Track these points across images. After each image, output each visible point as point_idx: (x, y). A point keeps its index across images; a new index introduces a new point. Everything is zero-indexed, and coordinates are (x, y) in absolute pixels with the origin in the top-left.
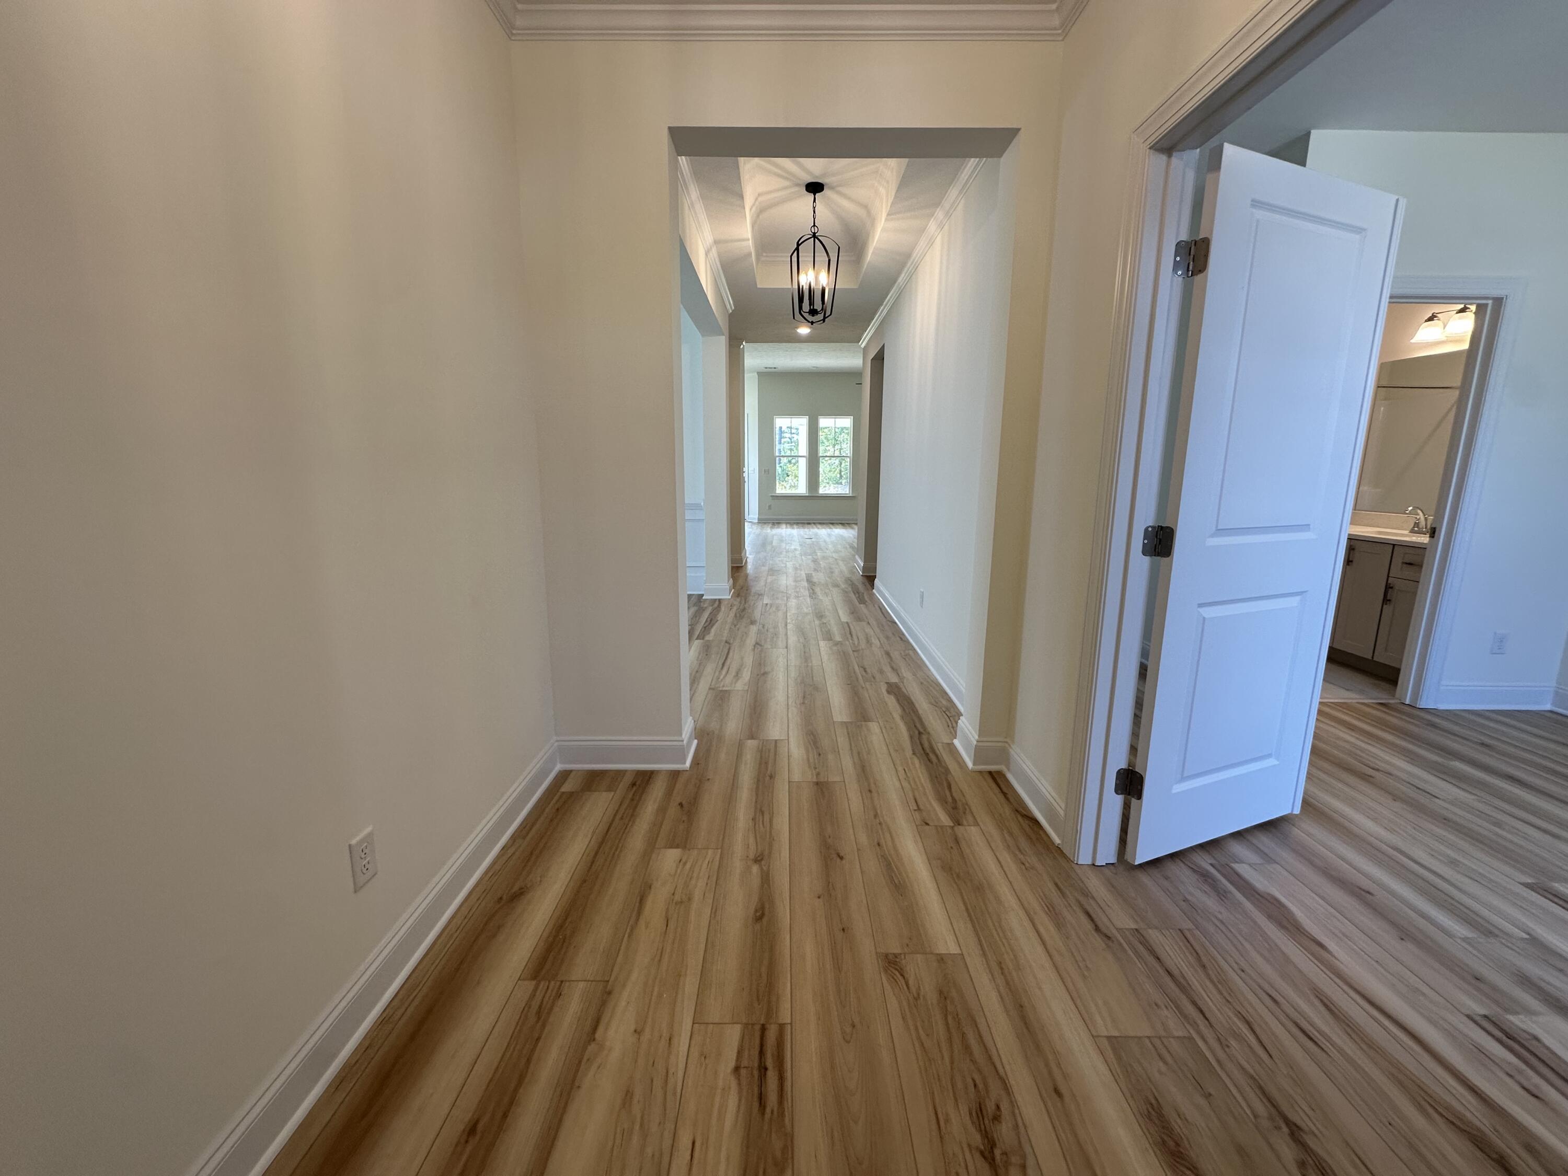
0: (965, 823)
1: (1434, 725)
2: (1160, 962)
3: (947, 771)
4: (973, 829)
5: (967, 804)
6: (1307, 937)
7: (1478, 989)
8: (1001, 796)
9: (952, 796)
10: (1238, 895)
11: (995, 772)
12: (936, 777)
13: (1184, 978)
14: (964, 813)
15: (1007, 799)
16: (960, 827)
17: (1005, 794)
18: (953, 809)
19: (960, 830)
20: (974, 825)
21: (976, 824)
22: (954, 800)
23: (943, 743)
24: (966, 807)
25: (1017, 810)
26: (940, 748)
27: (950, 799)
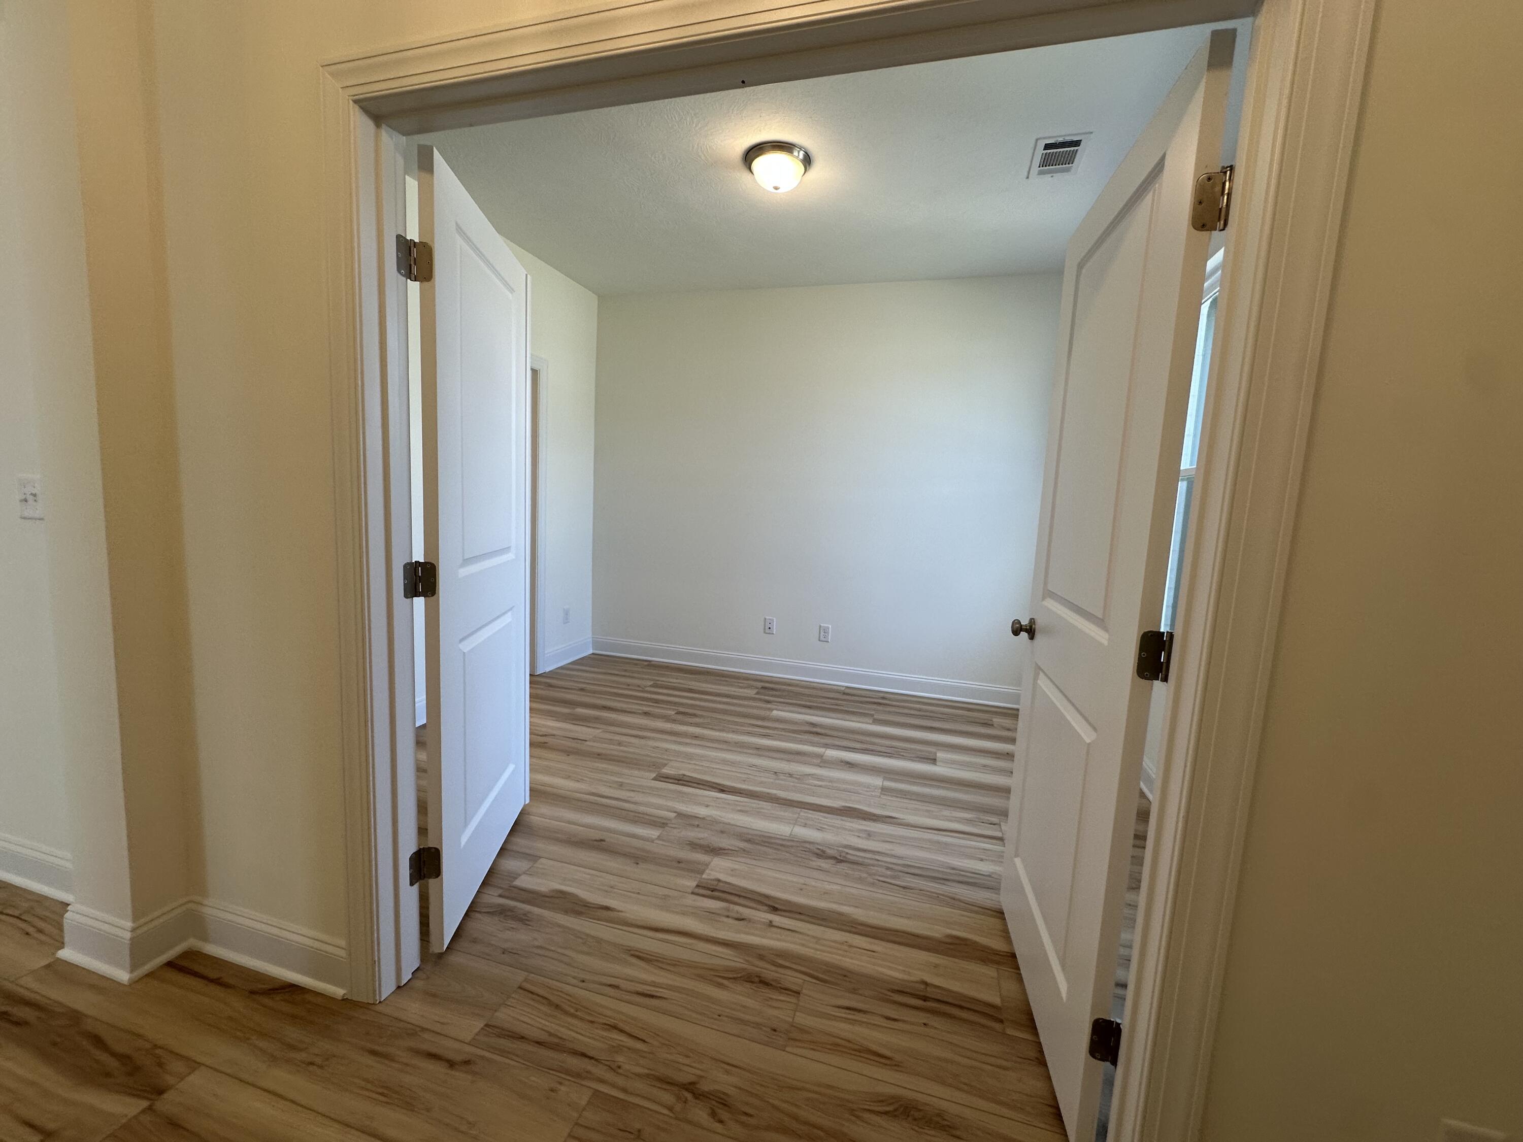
0: (170, 1080)
1: (550, 686)
2: (527, 1039)
3: (75, 1017)
4: (196, 1079)
5: (156, 1046)
6: (594, 908)
7: (683, 869)
8: (214, 990)
9: (114, 1054)
10: (536, 910)
11: (177, 958)
12: (55, 1044)
13: (550, 1034)
14: (160, 1065)
15: (226, 986)
16: (165, 1096)
17: (218, 982)
18: (130, 1074)
19: (168, 1103)
20: (193, 1070)
21: (194, 1065)
22: (124, 1058)
23: (33, 972)
24: (158, 1051)
25: (252, 992)
26: (35, 986)
27: (112, 1063)
